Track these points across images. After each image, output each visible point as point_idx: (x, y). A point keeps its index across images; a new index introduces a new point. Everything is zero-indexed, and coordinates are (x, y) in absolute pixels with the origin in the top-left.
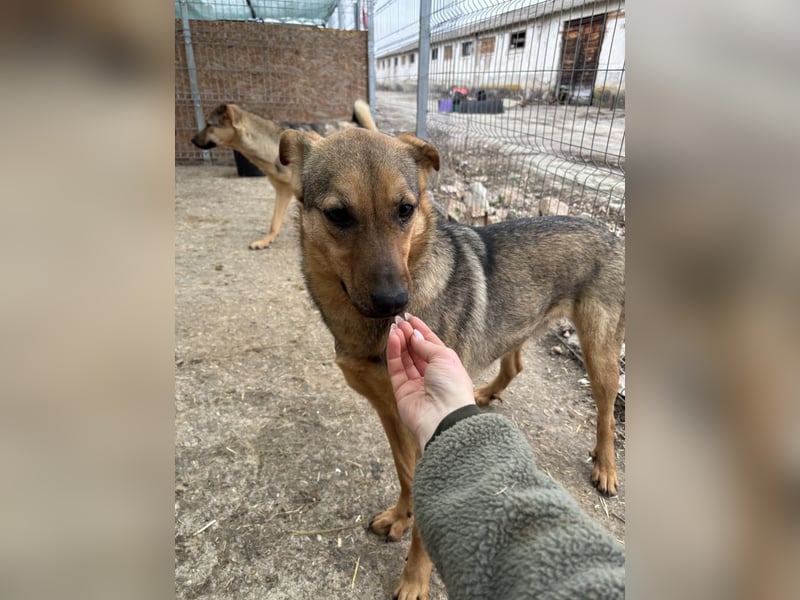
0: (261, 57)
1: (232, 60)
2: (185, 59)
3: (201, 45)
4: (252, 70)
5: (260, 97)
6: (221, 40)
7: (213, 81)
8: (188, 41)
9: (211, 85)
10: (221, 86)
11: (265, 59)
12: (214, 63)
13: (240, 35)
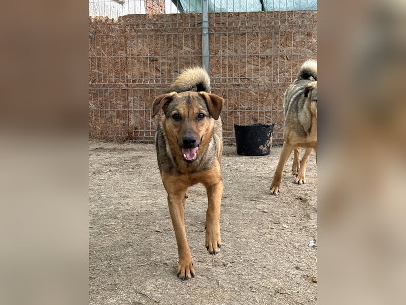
0: (272, 42)
1: (243, 46)
2: (201, 48)
3: (216, 35)
4: (262, 54)
5: (267, 79)
6: (234, 29)
7: (224, 66)
8: (205, 31)
9: (221, 71)
10: (230, 70)
11: (275, 43)
12: (227, 50)
13: (253, 23)
